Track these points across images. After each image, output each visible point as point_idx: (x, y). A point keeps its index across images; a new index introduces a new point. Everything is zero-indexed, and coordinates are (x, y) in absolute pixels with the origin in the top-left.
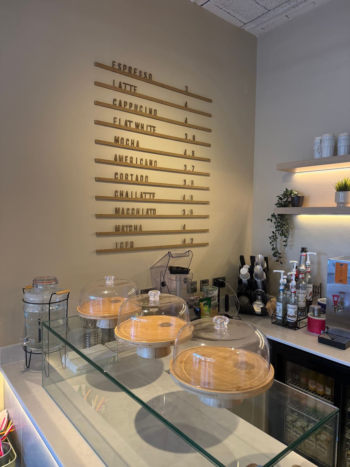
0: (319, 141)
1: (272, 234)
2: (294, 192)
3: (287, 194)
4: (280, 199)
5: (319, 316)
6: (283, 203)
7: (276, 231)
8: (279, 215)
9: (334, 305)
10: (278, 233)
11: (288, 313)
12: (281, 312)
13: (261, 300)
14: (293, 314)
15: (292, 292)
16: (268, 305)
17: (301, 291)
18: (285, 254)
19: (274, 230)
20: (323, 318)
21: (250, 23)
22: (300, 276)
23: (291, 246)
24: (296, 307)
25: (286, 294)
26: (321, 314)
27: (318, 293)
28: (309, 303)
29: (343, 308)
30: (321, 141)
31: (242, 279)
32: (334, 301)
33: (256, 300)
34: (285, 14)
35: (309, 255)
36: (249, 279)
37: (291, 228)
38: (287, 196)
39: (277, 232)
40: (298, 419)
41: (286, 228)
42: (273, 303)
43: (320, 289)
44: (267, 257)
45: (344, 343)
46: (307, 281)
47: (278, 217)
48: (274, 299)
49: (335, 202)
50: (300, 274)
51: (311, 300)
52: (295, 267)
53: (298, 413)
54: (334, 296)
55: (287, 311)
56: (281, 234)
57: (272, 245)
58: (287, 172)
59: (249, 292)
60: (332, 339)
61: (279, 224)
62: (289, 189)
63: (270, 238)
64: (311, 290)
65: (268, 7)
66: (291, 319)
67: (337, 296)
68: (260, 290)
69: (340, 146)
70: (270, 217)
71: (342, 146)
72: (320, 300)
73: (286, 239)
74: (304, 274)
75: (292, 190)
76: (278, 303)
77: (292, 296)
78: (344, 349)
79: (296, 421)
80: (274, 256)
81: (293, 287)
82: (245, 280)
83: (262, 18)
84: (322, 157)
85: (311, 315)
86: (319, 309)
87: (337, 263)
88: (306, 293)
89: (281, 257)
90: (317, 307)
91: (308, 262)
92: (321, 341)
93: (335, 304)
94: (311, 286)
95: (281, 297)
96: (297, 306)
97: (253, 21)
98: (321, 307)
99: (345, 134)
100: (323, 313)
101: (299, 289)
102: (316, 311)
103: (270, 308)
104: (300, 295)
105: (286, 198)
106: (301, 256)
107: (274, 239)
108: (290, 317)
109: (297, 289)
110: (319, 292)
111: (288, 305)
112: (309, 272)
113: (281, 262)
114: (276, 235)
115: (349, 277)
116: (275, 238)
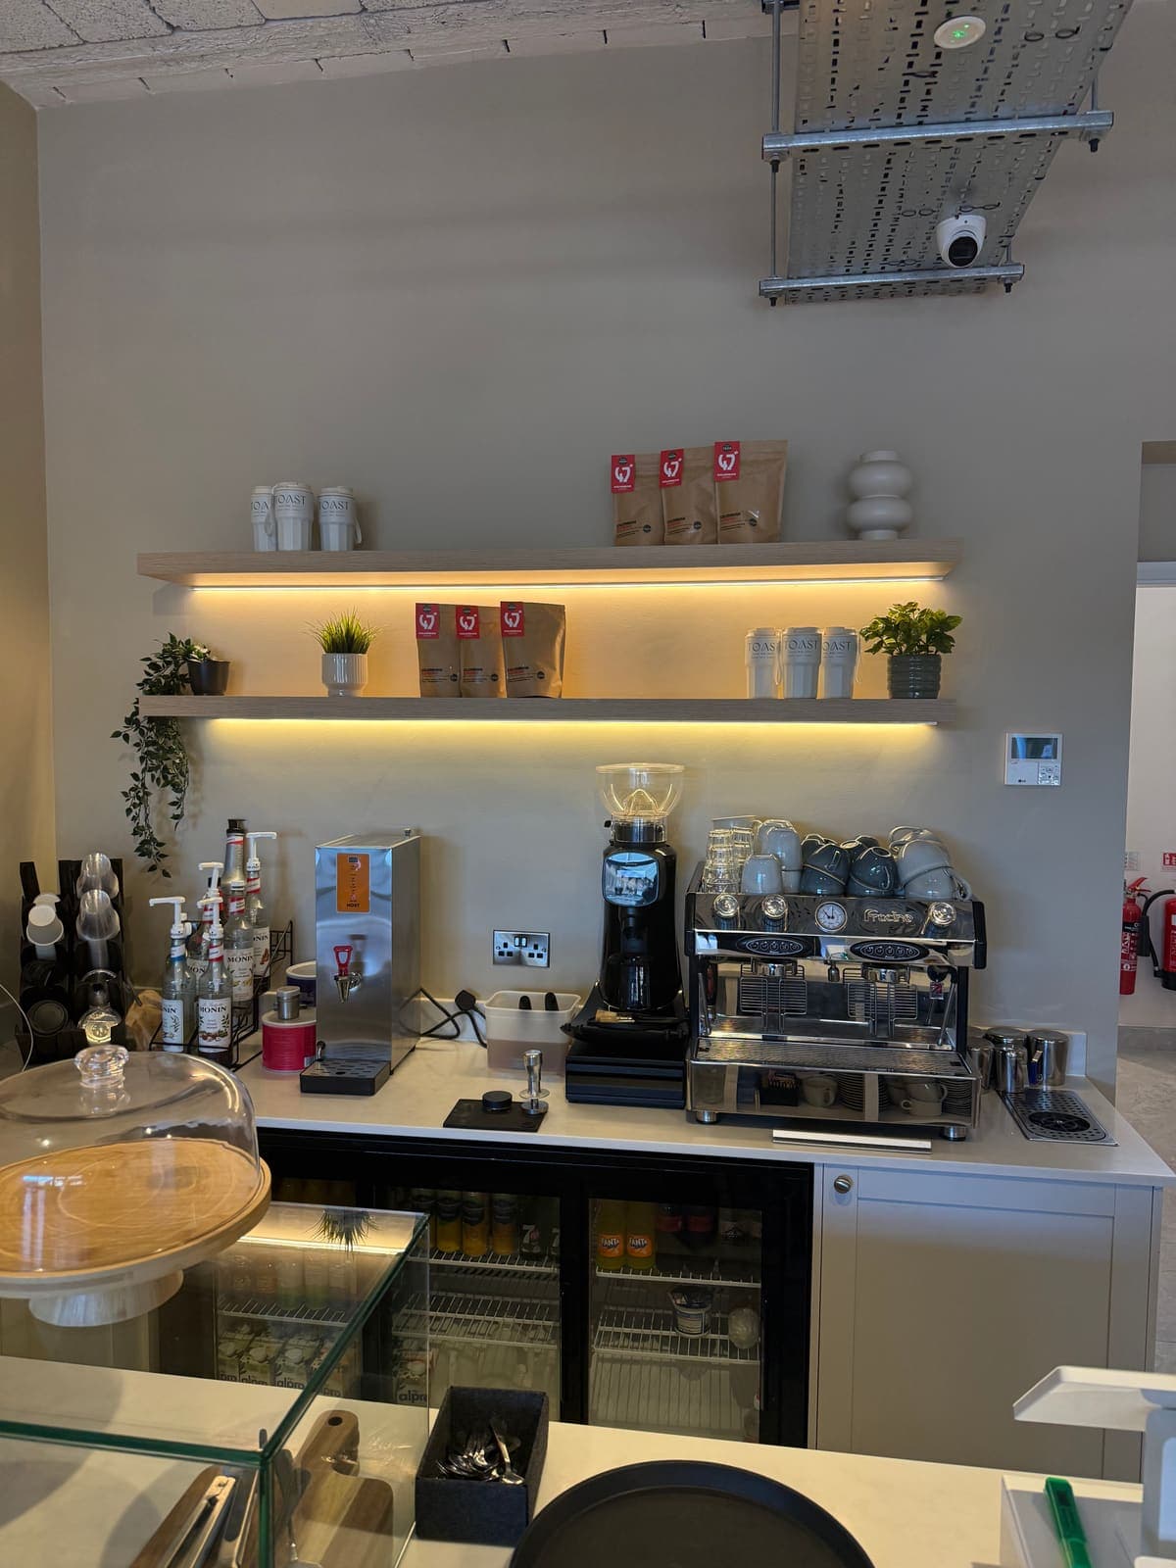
0: (267, 500)
1: (133, 783)
2: (198, 648)
3: (177, 652)
4: (154, 666)
5: (295, 1016)
6: (163, 681)
7: (143, 771)
8: (150, 719)
9: (341, 975)
10: (153, 776)
11: (203, 1028)
12: (181, 1028)
13: (105, 1004)
14: (220, 1027)
15: (211, 961)
16: (133, 1015)
17: (237, 952)
18: (175, 844)
19: (138, 768)
20: (308, 1019)
21: (13, 58)
22: (233, 907)
23: (194, 816)
24: (225, 1002)
25: (191, 970)
26: (301, 1011)
27: (285, 951)
28: (261, 984)
29: (362, 980)
30: (274, 499)
31: (34, 945)
32: (340, 965)
33: (88, 1008)
34: (138, 73)
35: (256, 839)
36: (62, 941)
37: (194, 763)
38: (175, 658)
39: (148, 776)
40: (251, 1341)
41: (178, 761)
42: (147, 1006)
43: (288, 940)
44: (121, 860)
45: (370, 1076)
46: (254, 920)
47: (147, 726)
48: (149, 994)
49: (324, 681)
50: (233, 901)
51: (267, 975)
52: (215, 882)
53: (249, 1321)
54: (338, 950)
55: (197, 1022)
56: (162, 782)
57: (134, 819)
58: (167, 583)
59: (65, 984)
60: (338, 1073)
61: (151, 748)
62: (181, 637)
63: (125, 794)
64: (265, 945)
65: (80, 29)
66: (213, 1043)
67: (347, 947)
68: (101, 971)
69: (327, 524)
70: (121, 727)
71: (333, 523)
72: (293, 971)
73: (179, 795)
74: (243, 901)
75: (188, 642)
76: (167, 1003)
77: (211, 971)
78: (372, 1093)
79: (248, 1349)
80: (140, 855)
81: (215, 944)
82: (45, 948)
83: (58, 58)
84: (280, 548)
85: (271, 1019)
86: (294, 998)
87: (341, 856)
88: (252, 955)
89: (166, 856)
90: (288, 992)
91: (253, 862)
92: (311, 1086)
93: (341, 971)
94: (266, 931)
95: (177, 981)
96: (229, 999)
97: (27, 55)
98: (298, 988)
99: (340, 489)
100: (304, 1008)
101: (232, 947)
102: (285, 1005)
103: (138, 1026)
104: (235, 966)
105: (172, 667)
106: (228, 845)
107: (139, 798)
108: (209, 1038)
109: (225, 947)
110: (288, 948)
111: (202, 1002)
112: (256, 891)
113: (164, 871)
114: (143, 785)
115: (373, 894)
116: (141, 794)
